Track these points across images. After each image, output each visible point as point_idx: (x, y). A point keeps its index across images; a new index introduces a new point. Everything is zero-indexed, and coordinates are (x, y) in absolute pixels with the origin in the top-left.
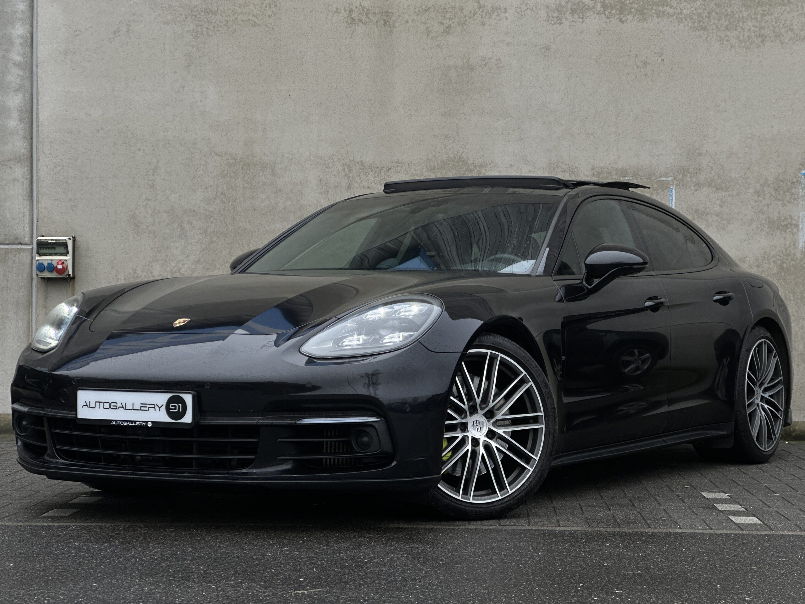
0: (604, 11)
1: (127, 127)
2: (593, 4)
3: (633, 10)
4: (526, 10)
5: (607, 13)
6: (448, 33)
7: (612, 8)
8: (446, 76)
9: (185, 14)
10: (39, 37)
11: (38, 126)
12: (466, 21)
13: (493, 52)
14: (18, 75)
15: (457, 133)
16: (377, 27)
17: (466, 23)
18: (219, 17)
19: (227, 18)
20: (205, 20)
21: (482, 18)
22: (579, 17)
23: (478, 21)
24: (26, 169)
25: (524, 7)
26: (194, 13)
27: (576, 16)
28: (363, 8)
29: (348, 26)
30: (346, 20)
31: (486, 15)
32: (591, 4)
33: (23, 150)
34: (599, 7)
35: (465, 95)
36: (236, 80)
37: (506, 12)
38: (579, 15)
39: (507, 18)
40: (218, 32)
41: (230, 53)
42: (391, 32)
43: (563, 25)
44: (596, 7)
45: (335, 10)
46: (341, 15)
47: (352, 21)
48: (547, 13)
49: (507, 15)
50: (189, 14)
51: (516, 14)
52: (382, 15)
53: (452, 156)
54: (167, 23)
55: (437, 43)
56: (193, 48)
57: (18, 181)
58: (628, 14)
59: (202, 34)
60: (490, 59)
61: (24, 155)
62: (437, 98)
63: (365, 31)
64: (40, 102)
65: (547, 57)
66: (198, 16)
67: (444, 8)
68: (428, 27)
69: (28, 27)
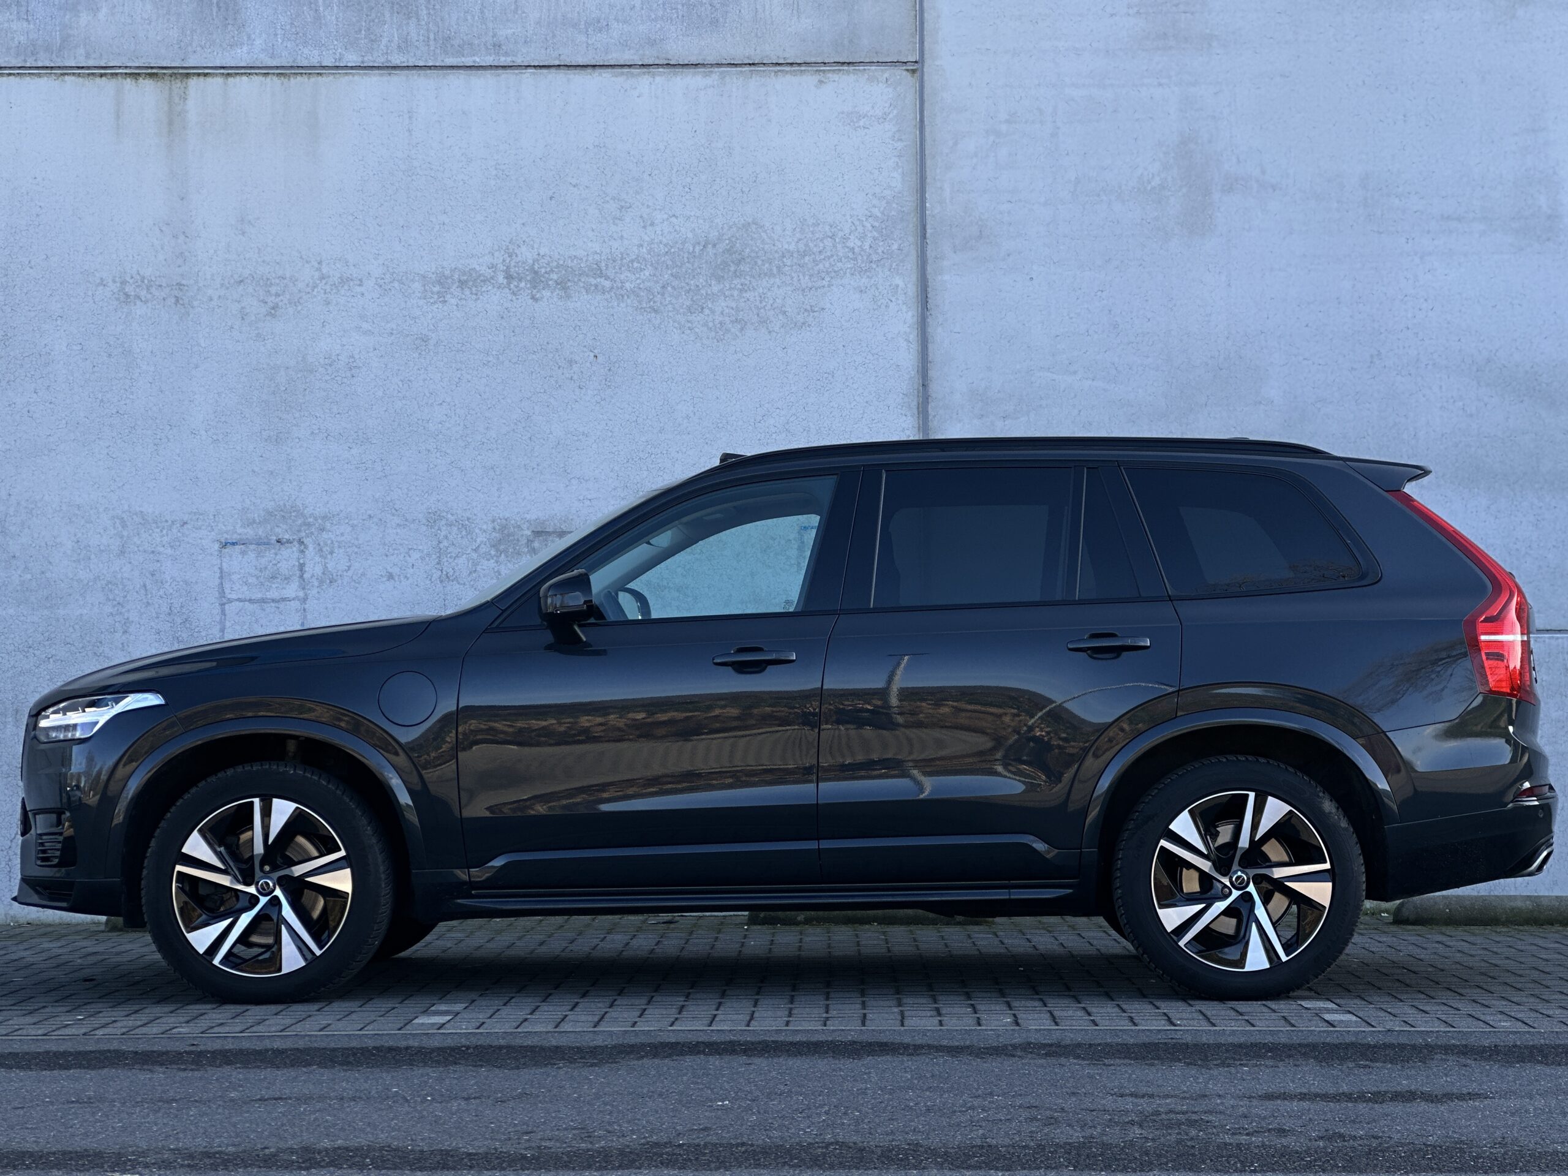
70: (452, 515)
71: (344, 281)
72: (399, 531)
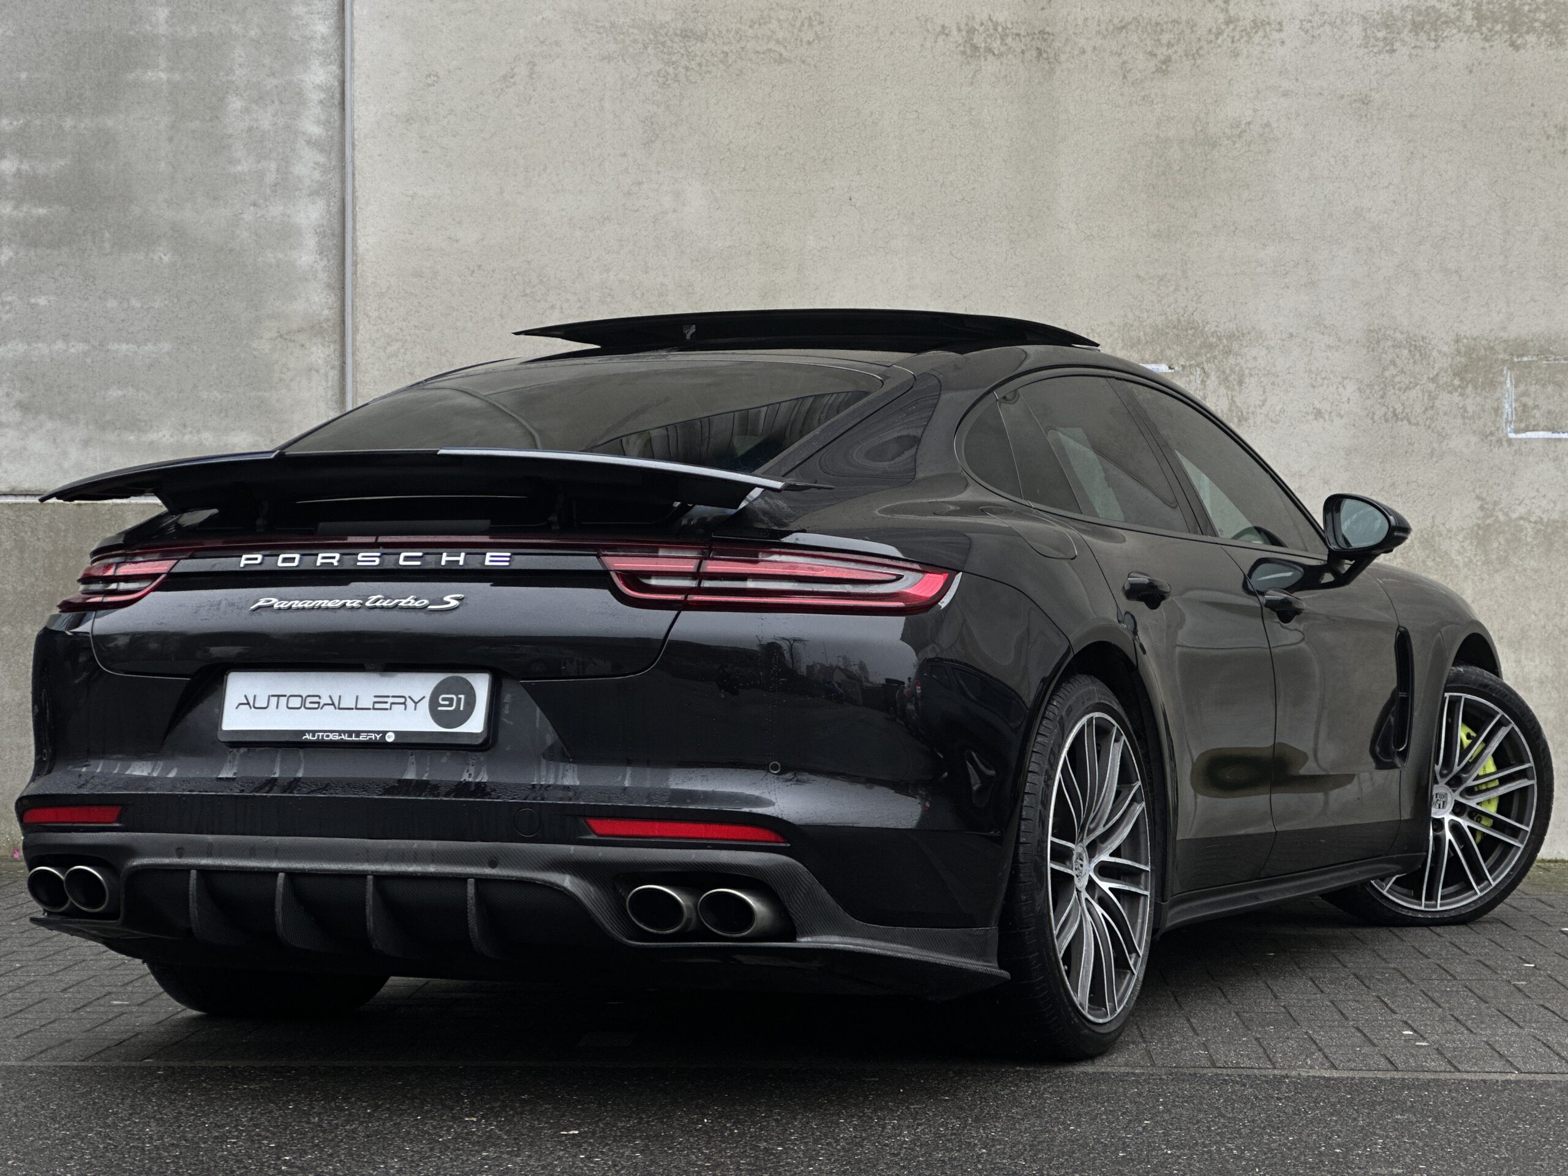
0: (1479, 26)
1: (529, 262)
2: (1458, 13)
3: (1537, 24)
4: (1322, 25)
5: (1484, 29)
6: (1165, 73)
7: (1496, 21)
8: (1160, 157)
9: (643, 40)
10: (359, 89)
11: (355, 264)
12: (1201, 48)
13: (1255, 111)
14: (317, 164)
15: (1184, 272)
16: (1023, 61)
17: (1201, 52)
18: (709, 45)
19: (726, 48)
20: (682, 51)
21: (1233, 42)
22: (1429, 39)
23: (1225, 48)
24: (332, 348)
25: (1316, 19)
26: (662, 39)
27: (1423, 36)
28: (996, 25)
29: (965, 61)
30: (962, 48)
31: (1242, 37)
32: (1453, 12)
33: (326, 312)
34: (1468, 18)
35: (1199, 197)
36: (744, 169)
37: (1280, 30)
38: (1429, 34)
39: (1283, 43)
40: (708, 75)
41: (730, 116)
42: (1052, 71)
43: (1398, 52)
44: (1462, 19)
45: (938, 29)
46: (952, 39)
47: (972, 51)
48: (1365, 30)
49: (1283, 35)
50: (651, 40)
51: (1302, 33)
52: (1033, 39)
53: (1175, 317)
54: (608, 58)
55: (1143, 93)
56: (658, 106)
57: (318, 371)
58: (1528, 33)
59: (676, 79)
60: (1249, 123)
61: (328, 320)
62: (1144, 203)
63: (1000, 71)
64: (359, 217)
65: (1364, 119)
66: (669, 43)
67: (1157, 24)
68: (1124, 63)
69: (334, 68)
70: (1402, 333)
71: (1258, 24)
72: (1329, 354)
